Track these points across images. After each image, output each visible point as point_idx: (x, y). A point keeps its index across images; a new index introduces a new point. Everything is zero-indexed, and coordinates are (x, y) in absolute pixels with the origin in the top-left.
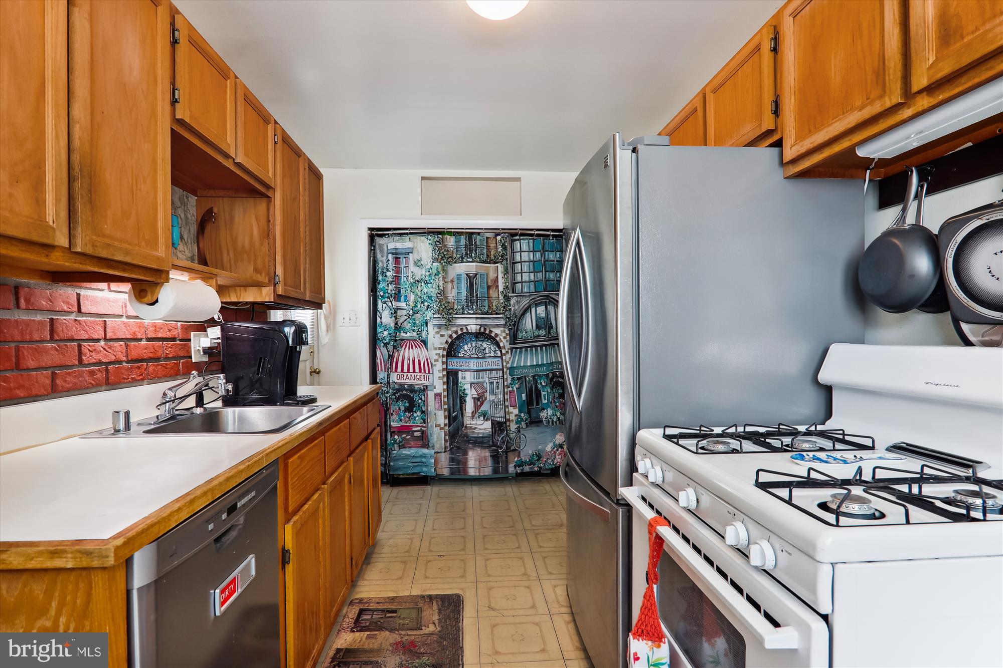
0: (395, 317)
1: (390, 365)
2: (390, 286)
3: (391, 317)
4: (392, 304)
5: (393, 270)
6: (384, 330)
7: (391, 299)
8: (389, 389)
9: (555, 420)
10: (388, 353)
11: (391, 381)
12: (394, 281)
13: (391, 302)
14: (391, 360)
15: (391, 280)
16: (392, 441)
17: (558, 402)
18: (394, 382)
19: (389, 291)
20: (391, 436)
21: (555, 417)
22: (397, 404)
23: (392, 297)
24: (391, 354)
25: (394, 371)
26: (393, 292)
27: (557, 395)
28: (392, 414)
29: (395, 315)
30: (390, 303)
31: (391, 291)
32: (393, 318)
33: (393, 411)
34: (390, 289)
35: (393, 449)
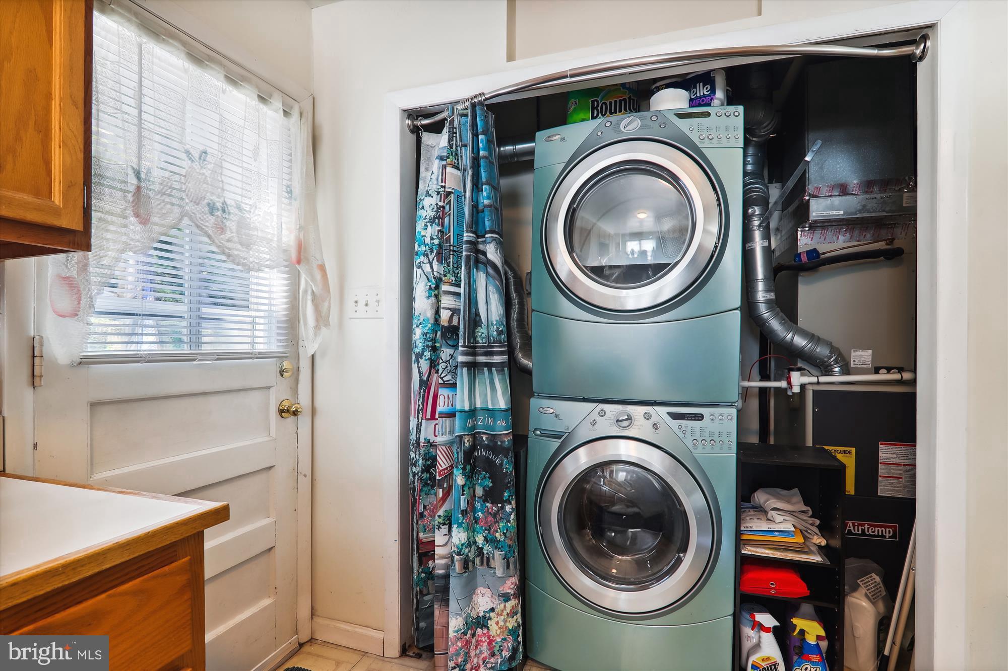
0: (436, 296)
1: (423, 404)
2: (429, 227)
3: (429, 297)
4: (432, 267)
5: (438, 193)
6: (417, 326)
7: (431, 257)
8: (417, 456)
9: (471, 556)
10: (420, 377)
11: (422, 440)
12: (439, 218)
13: (431, 264)
14: (424, 391)
15: (432, 214)
16: (423, 575)
17: (482, 510)
18: (429, 442)
19: (428, 240)
20: (420, 563)
21: (473, 547)
22: (432, 492)
23: (432, 252)
24: (425, 378)
25: (428, 416)
26: (436, 242)
27: (479, 491)
28: (422, 515)
29: (436, 292)
30: (428, 265)
31: (432, 239)
32: (433, 299)
33: (425, 507)
34: (428, 235)
35: (425, 592)
